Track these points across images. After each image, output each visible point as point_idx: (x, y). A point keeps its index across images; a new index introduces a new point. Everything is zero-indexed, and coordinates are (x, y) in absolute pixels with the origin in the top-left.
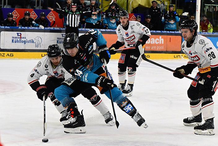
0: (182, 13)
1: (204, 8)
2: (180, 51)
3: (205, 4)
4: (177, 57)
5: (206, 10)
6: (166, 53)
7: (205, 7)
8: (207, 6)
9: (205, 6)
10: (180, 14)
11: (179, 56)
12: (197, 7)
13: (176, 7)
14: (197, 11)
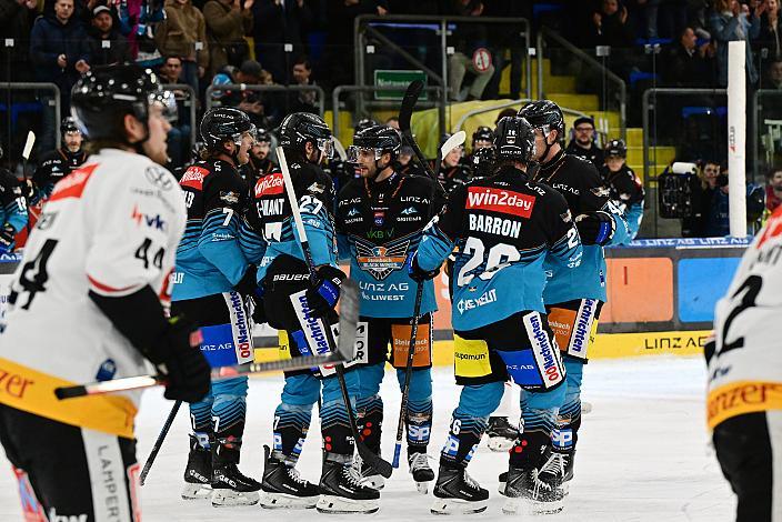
0: (672, 165)
1: (764, 137)
2: (671, 322)
3: (767, 122)
4: (659, 344)
5: (772, 145)
6: (610, 332)
7: (766, 132)
8: (774, 127)
9: (764, 130)
10: (665, 167)
11: (665, 343)
12: (730, 133)
13: (647, 137)
14: (733, 148)
